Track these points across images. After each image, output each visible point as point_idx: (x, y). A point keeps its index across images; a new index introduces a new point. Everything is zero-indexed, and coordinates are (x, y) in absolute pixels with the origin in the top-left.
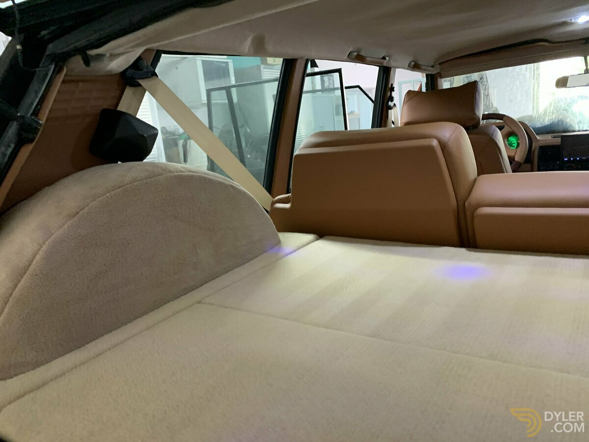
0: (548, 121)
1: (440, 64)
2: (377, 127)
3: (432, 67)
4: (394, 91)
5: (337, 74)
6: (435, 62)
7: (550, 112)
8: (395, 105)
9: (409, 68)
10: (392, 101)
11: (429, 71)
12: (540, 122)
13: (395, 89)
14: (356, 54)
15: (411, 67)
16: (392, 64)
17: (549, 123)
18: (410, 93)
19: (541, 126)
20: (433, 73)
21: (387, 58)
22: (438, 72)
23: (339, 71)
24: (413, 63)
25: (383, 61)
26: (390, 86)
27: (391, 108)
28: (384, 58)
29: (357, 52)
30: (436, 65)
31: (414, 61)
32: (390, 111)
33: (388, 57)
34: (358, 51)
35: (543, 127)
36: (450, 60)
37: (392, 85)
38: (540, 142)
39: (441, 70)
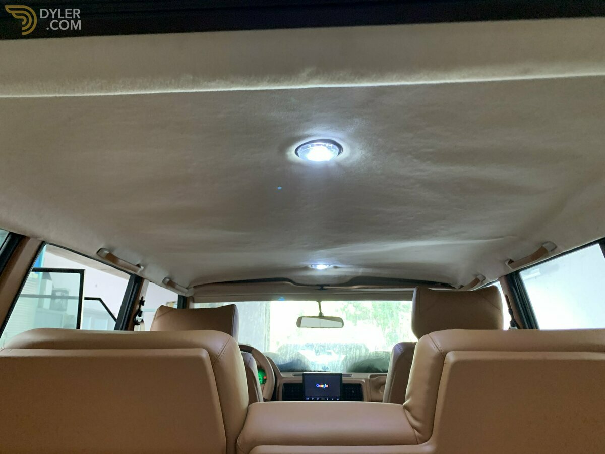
0: (289, 360)
1: (194, 287)
2: (121, 330)
3: (187, 288)
4: (143, 305)
5: (79, 275)
6: (189, 285)
7: (291, 351)
8: (142, 321)
9: (163, 285)
10: (140, 316)
11: (183, 292)
12: (282, 359)
13: (145, 303)
14: (108, 252)
15: (164, 283)
16: (146, 275)
17: (290, 361)
18: (162, 308)
19: (283, 364)
20: (187, 295)
21: (142, 268)
22: (191, 296)
23: (81, 272)
24: (168, 280)
25: (137, 268)
26: (140, 299)
27: (137, 324)
28: (138, 266)
29: (109, 250)
30: (191, 288)
31: (169, 278)
32: (136, 326)
33: (143, 266)
34: (111, 250)
35: (284, 364)
36: (205, 285)
37: (142, 298)
38: (284, 380)
39: (194, 294)
